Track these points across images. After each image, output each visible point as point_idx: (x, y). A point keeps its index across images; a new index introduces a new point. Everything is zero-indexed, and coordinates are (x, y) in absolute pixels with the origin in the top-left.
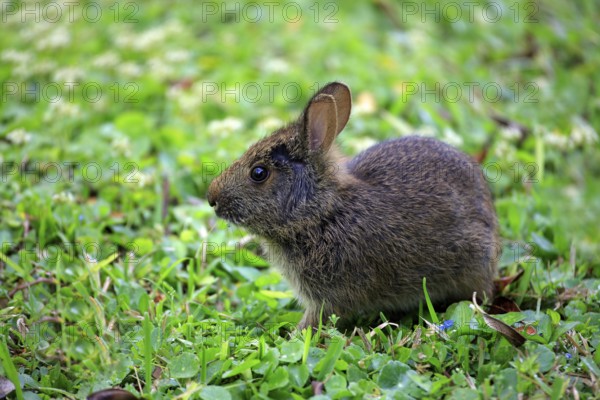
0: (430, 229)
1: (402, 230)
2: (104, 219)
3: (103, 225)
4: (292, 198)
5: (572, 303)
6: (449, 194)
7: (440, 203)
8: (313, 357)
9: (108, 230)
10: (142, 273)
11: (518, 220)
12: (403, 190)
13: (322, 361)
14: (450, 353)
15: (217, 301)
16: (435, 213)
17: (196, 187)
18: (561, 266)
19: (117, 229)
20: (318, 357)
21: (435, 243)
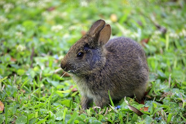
0: (132, 71)
1: (122, 72)
2: (8, 62)
3: (7, 64)
4: (93, 61)
5: (166, 98)
6: (137, 58)
7: (134, 61)
8: (67, 118)
9: (9, 66)
10: (18, 82)
11: (155, 65)
12: (123, 57)
13: (70, 120)
14: (116, 118)
15: (43, 93)
16: (133, 65)
17: (45, 50)
18: (166, 83)
19: (13, 66)
20: (69, 118)
21: (133, 75)
